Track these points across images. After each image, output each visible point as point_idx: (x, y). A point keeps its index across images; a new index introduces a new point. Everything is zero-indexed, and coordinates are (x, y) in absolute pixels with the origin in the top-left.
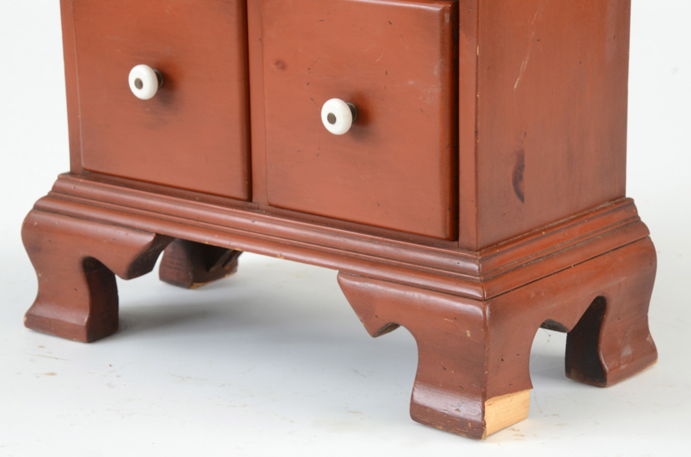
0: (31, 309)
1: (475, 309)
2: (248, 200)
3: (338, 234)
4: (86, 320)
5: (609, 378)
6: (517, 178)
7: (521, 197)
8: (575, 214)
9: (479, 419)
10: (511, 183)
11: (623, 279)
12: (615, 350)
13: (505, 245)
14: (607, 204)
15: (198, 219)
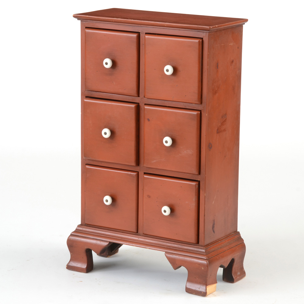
0: (68, 264)
1: (205, 262)
2: (137, 233)
3: (164, 242)
4: (86, 266)
5: (235, 280)
6: (213, 227)
7: (214, 232)
8: (226, 236)
9: (205, 291)
10: (212, 228)
11: (238, 254)
12: (236, 273)
13: (211, 245)
14: (233, 233)
15: (122, 238)
